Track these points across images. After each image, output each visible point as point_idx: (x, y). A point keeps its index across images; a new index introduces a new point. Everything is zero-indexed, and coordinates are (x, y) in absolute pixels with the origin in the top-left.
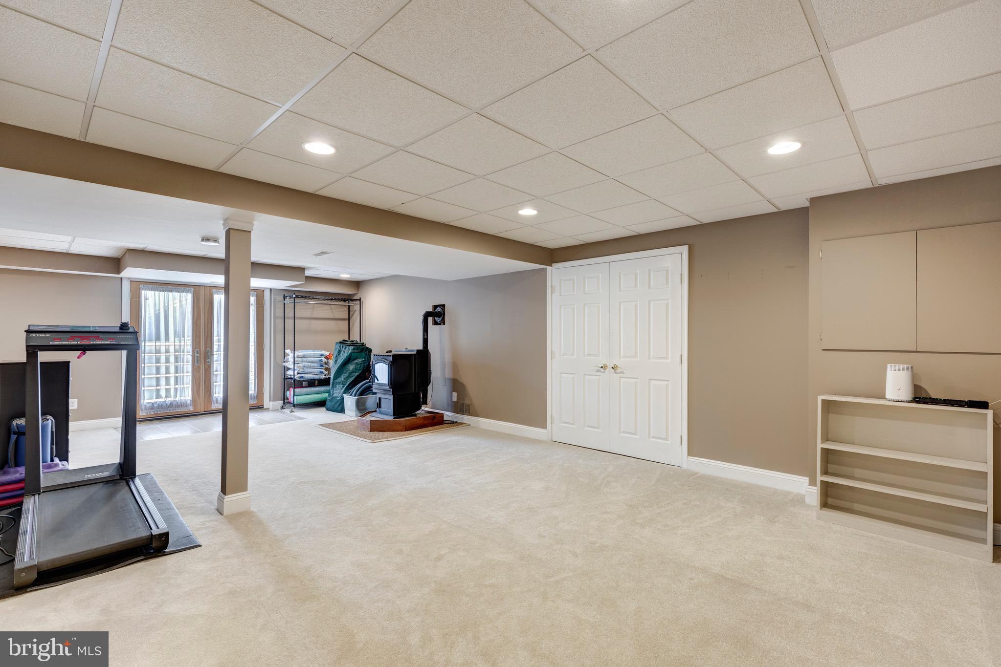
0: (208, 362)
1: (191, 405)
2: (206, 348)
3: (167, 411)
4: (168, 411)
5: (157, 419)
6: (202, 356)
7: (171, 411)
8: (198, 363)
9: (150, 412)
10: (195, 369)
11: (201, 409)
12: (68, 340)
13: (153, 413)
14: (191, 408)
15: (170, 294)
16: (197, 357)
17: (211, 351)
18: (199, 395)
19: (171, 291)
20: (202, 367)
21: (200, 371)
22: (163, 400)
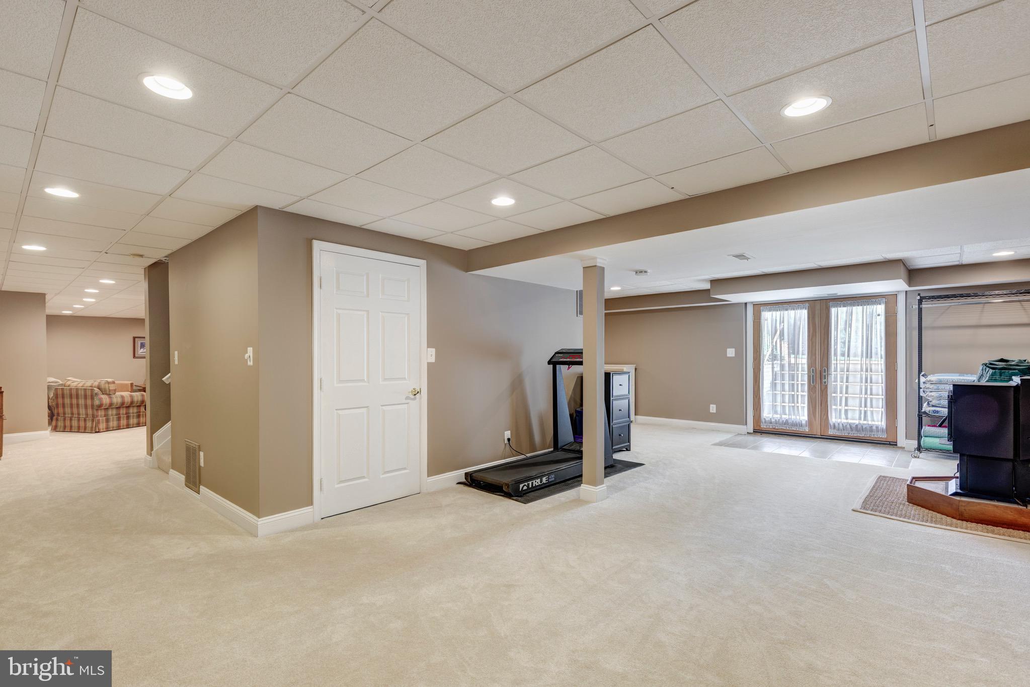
0: (825, 382)
1: (806, 426)
2: (822, 366)
3: (783, 428)
4: (785, 428)
5: (775, 434)
6: (818, 375)
7: (788, 428)
8: (813, 382)
9: (769, 426)
10: (811, 389)
11: (817, 431)
12: (569, 358)
13: (771, 427)
14: (807, 429)
15: (786, 312)
16: (813, 376)
17: (828, 371)
18: (815, 416)
19: (787, 310)
20: (818, 386)
21: (816, 391)
22: (779, 416)
